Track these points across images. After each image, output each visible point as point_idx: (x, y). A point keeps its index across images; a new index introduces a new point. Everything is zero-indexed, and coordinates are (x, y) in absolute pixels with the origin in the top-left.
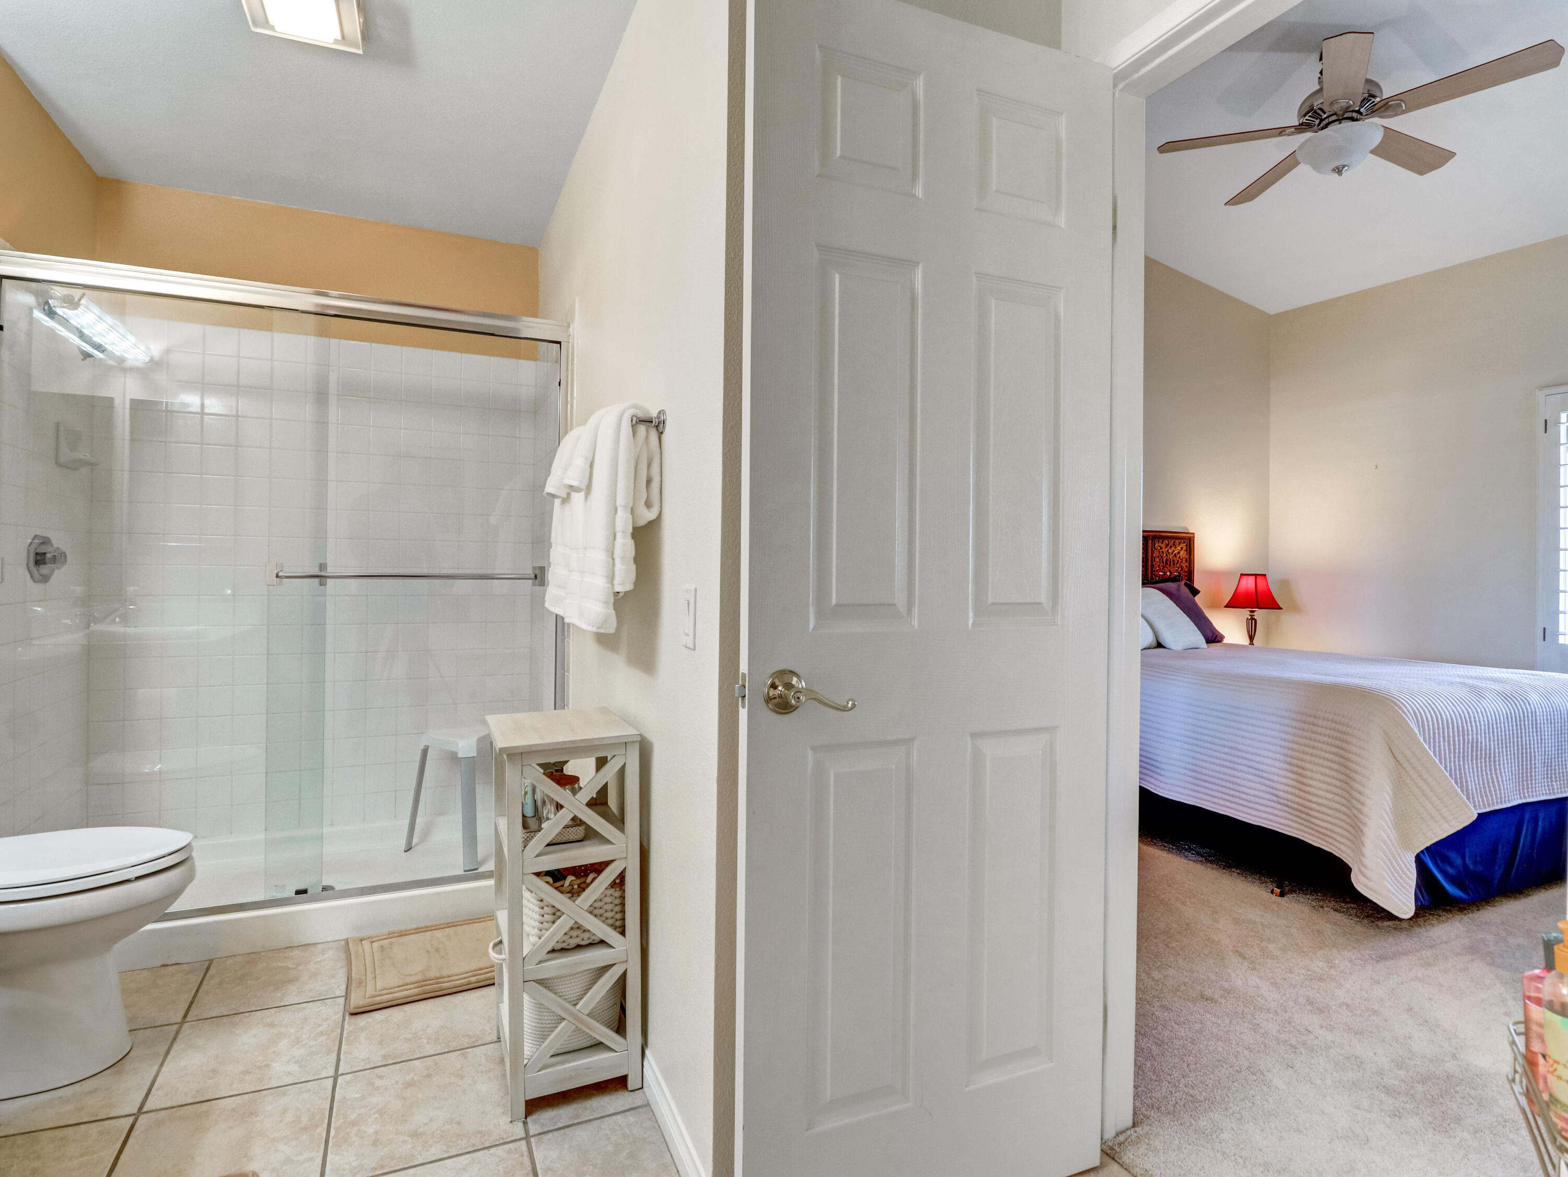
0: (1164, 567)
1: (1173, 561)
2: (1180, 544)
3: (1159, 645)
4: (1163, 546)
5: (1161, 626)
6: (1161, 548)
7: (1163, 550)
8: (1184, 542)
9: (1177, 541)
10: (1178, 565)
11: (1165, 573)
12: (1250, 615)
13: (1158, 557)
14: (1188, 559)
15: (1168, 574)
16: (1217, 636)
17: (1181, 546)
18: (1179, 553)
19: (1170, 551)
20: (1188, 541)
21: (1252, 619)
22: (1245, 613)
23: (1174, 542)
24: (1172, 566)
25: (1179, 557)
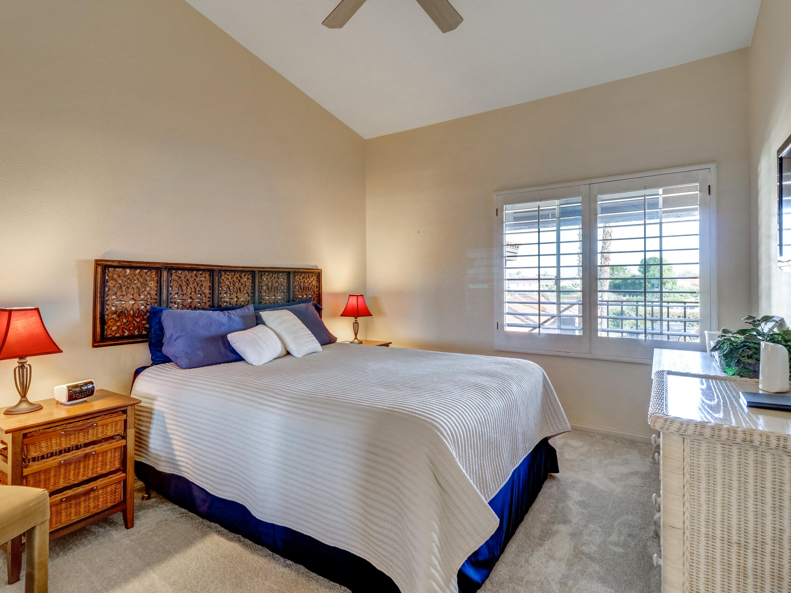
0: (302, 292)
1: (308, 287)
2: (312, 276)
3: (288, 353)
4: (301, 278)
5: (288, 340)
6: (300, 279)
7: (301, 280)
8: (315, 275)
9: (310, 275)
10: (312, 290)
11: (303, 296)
12: (355, 320)
13: (298, 285)
14: (318, 287)
15: (305, 296)
16: (331, 339)
17: (313, 278)
18: (312, 282)
19: (305, 281)
20: (318, 275)
21: (356, 322)
22: (353, 319)
23: (309, 275)
24: (307, 291)
25: (312, 285)
